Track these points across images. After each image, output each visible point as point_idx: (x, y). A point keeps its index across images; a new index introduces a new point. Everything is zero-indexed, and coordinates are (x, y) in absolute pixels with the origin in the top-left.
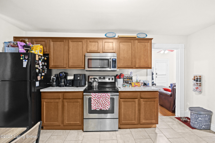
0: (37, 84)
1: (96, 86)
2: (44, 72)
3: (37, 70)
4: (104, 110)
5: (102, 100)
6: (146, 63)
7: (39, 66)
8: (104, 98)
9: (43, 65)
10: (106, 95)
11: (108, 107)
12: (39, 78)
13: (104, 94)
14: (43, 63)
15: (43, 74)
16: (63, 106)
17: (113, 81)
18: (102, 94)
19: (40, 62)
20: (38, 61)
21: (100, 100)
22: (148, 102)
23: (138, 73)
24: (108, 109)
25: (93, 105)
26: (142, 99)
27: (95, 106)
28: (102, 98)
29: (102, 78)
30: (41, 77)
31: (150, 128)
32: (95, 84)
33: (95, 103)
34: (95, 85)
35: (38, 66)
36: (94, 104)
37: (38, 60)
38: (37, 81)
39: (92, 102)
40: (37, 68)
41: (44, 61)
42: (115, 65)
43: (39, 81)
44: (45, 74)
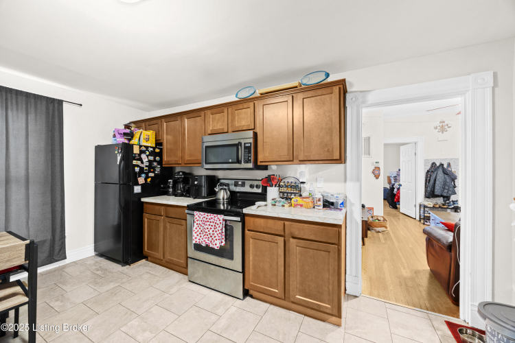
0: (137, 189)
1: (223, 199)
2: (153, 172)
3: (136, 168)
4: (212, 248)
5: (209, 227)
6: (326, 149)
7: (142, 163)
8: (212, 224)
9: (149, 161)
10: (216, 219)
11: (217, 244)
12: (141, 180)
13: (212, 216)
14: (151, 158)
15: (151, 175)
16: (165, 228)
17: (260, 191)
18: (210, 216)
19: (143, 156)
20: (140, 155)
21: (206, 227)
22: (311, 251)
23: (320, 173)
24: (216, 248)
25: (195, 235)
26: (295, 240)
27: (198, 237)
28: (208, 223)
29: (240, 183)
30: (146, 179)
31: (324, 321)
32: (222, 195)
33: (200, 231)
34: (221, 197)
35: (139, 162)
36: (198, 233)
37: (138, 153)
38: (137, 184)
39: (194, 229)
40: (138, 166)
41: (153, 153)
42: (249, 157)
43: (142, 185)
44: (155, 174)
